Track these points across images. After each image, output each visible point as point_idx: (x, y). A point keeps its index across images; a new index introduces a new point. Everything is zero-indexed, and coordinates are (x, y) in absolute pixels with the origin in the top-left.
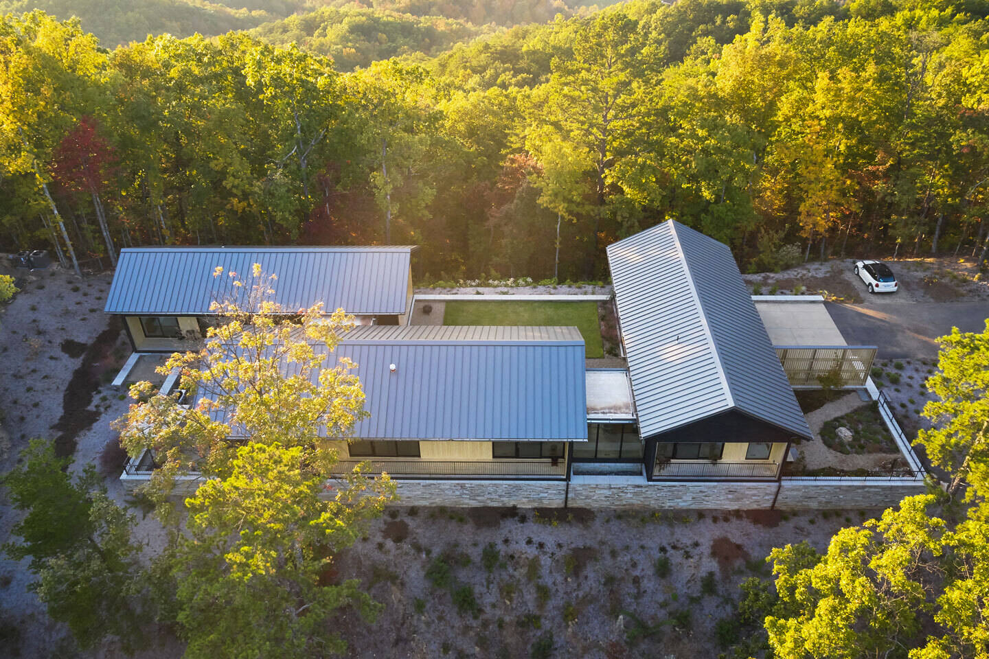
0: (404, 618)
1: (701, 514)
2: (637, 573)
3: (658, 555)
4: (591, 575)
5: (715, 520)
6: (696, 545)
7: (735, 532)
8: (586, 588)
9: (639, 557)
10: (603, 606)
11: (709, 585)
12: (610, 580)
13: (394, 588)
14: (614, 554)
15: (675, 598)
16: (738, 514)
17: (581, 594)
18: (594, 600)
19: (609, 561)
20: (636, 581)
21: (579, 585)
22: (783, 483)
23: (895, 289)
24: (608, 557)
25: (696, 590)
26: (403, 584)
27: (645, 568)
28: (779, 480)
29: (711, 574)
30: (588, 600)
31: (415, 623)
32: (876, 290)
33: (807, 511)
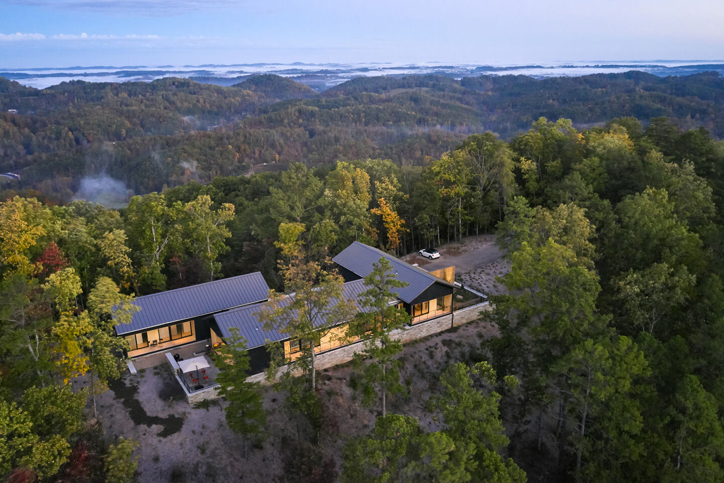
0: (349, 407)
1: (431, 336)
2: (423, 360)
3: (427, 352)
4: (408, 366)
5: (437, 336)
6: (437, 344)
7: (446, 337)
8: (408, 372)
9: (421, 354)
10: (418, 376)
11: (447, 355)
12: (415, 366)
13: (339, 397)
14: (412, 356)
15: (440, 364)
16: (442, 332)
17: (408, 375)
18: (414, 375)
19: (412, 359)
20: (425, 363)
21: (406, 372)
22: (454, 313)
23: (439, 256)
24: (411, 358)
25: (445, 359)
26: (341, 395)
27: (425, 357)
28: (452, 313)
29: (446, 352)
30: (412, 375)
31: (354, 407)
32: (433, 257)
33: (463, 325)
